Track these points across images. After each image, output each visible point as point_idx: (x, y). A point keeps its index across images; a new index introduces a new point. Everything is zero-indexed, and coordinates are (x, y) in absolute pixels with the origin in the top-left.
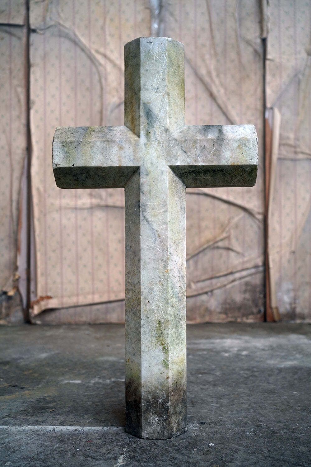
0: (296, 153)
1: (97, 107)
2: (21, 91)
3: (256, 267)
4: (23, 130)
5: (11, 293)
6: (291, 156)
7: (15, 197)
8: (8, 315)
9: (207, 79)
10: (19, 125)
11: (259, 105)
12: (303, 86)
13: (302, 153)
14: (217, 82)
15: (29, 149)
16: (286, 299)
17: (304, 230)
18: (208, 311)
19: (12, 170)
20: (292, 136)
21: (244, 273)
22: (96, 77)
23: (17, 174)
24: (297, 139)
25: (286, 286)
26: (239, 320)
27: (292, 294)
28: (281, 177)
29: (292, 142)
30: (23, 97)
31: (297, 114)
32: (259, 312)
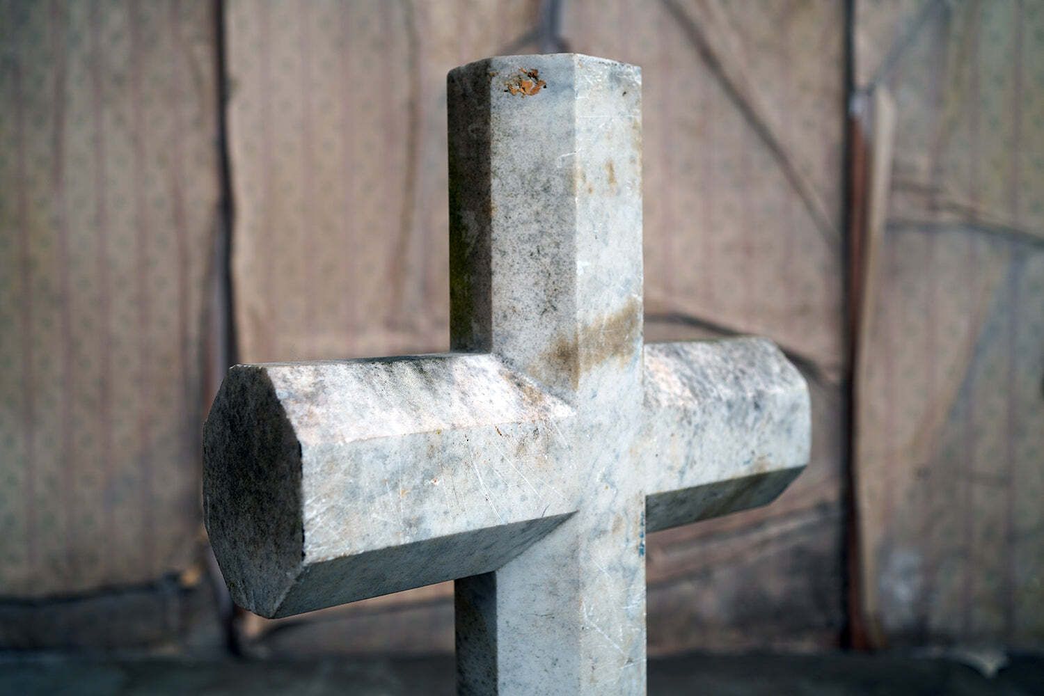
0: (934, 207)
1: (402, 93)
2: (203, 53)
3: (822, 507)
4: (210, 154)
5: (191, 577)
6: (920, 215)
7: (194, 330)
8: (183, 631)
9: (694, 11)
10: (199, 142)
11: (834, 79)
12: (957, 25)
13: (953, 207)
14: (721, 15)
15: (226, 207)
16: (904, 592)
17: (953, 413)
18: (696, 622)
19: (185, 262)
20: (922, 161)
21: (792, 525)
22: (398, 15)
23: (197, 270)
24: (937, 170)
25: (904, 558)
26: (778, 646)
27: (918, 580)
28: (894, 271)
29: (923, 178)
30: (207, 69)
31: (938, 101)
32: (830, 624)
